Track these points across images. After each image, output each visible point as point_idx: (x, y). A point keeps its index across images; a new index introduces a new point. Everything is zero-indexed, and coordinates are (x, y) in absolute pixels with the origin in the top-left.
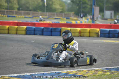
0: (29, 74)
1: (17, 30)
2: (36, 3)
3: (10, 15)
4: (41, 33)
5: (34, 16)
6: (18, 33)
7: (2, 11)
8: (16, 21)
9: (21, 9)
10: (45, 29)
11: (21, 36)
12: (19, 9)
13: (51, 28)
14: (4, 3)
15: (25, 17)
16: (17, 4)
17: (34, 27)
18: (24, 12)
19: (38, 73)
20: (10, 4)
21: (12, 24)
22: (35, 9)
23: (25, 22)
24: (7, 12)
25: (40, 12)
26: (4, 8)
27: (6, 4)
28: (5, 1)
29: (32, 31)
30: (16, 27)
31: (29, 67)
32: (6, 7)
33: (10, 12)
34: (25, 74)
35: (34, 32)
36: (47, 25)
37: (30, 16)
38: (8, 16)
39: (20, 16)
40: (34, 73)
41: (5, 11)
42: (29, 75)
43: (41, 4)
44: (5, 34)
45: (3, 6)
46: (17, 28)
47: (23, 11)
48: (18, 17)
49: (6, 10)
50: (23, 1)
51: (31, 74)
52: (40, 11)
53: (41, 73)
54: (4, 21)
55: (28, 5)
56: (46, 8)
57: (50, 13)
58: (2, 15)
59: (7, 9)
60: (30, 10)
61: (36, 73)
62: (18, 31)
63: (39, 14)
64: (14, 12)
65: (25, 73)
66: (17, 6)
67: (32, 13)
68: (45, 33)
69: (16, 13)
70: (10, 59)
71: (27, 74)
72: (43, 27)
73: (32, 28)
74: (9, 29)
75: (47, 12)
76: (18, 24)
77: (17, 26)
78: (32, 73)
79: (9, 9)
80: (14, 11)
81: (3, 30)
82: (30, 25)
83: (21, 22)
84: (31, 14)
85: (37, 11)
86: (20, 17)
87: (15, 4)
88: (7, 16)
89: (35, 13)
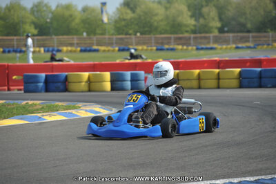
0: (252, 179)
1: (219, 79)
2: (262, 12)
3: (203, 46)
5: (258, 45)
6: (221, 86)
7: (184, 38)
8: (216, 59)
9: (226, 29)
11: (228, 92)
12: (221, 30)
14: (188, 18)
15: (237, 48)
16: (217, 18)
17: (259, 69)
18: (233, 37)
19: (273, 176)
20: (202, 21)
21: (206, 65)
22: (261, 28)
23: (236, 58)
24: (195, 38)
25: (270, 34)
26: (187, 32)
27: (192, 22)
28: (190, 14)
29: (255, 80)
30: (217, 71)
32: (193, 28)
33: (201, 38)
34: (243, 179)
35: (260, 82)
37: (248, 44)
38: (197, 49)
39: (224, 47)
40: (263, 177)
41: (190, 38)
42: (251, 182)
43: (274, 13)
44: (191, 88)
45: (187, 26)
46: (219, 73)
47: (231, 35)
48: (221, 49)
49: (192, 36)
50: (230, 13)
51: (256, 178)
52: (272, 30)
54: (189, 59)
55: (242, 20)
58: (185, 47)
59: (194, 32)
60: (249, 31)
61: (269, 177)
62: (221, 81)
63: (270, 39)
64: (211, 38)
65: (241, 177)
67: (253, 37)
69: (217, 40)
70: (206, 146)
71: (248, 179)
73: (255, 71)
74: (202, 77)
76: (222, 65)
77: (219, 68)
78: (260, 177)
79: (200, 33)
80: (211, 35)
81: (188, 79)
82: (248, 64)
83: (227, 59)
84: (251, 39)
85: (265, 32)
86: (226, 48)
87: (213, 19)
88: (195, 48)
89: (260, 37)
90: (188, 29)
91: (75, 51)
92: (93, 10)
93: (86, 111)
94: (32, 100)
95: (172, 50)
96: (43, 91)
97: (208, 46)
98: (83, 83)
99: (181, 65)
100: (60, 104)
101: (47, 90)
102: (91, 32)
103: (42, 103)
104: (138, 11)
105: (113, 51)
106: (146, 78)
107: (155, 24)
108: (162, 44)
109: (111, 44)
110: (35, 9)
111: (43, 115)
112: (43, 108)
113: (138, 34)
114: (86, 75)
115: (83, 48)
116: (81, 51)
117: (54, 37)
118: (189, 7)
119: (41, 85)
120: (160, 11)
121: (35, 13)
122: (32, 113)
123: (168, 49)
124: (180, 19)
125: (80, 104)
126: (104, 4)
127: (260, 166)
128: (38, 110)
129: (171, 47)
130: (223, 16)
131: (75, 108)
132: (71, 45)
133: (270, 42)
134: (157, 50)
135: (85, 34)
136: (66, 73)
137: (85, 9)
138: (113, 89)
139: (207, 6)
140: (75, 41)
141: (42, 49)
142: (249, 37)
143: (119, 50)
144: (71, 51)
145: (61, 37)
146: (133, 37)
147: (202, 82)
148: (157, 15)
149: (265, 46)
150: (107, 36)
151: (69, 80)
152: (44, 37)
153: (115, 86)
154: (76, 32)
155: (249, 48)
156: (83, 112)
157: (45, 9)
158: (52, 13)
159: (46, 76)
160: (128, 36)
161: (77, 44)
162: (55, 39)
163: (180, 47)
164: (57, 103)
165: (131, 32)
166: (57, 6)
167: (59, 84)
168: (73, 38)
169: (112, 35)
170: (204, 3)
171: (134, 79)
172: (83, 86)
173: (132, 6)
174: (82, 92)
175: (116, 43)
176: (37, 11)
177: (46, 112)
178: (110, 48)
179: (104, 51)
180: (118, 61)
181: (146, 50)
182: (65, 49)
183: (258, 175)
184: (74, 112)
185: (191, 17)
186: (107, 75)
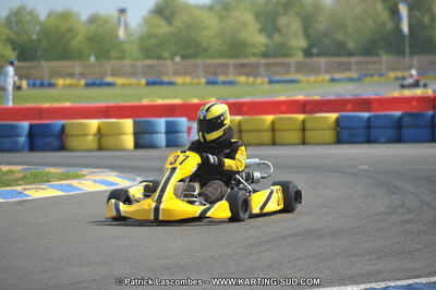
1: (304, 129)
2: (371, 24)
3: (279, 78)
4: (391, 133)
5: (365, 75)
6: (307, 140)
7: (250, 65)
8: (300, 97)
9: (314, 51)
10: (406, 119)
11: (319, 150)
12: (308, 53)
13: (431, 113)
14: (256, 34)
15: (333, 80)
16: (301, 34)
17: (366, 115)
18: (326, 63)
19: (389, 284)
20: (277, 38)
21: (284, 107)
22: (369, 49)
23: (331, 97)
24: (267, 65)
25: (384, 58)
26: (254, 54)
27: (262, 39)
28: (258, 26)
29: (360, 131)
30: (301, 117)
31: (353, 264)
32: (263, 49)
33: (276, 64)
35: (369, 135)
36: (414, 103)
37: (354, 75)
38: (271, 82)
39: (312, 78)
40: (373, 285)
41: (258, 65)
43: (390, 26)
44: (261, 144)
45: (254, 45)
46: (304, 121)
47: (323, 60)
48: (308, 82)
49: (263, 61)
50: (322, 25)
52: (386, 52)
53: (399, 283)
54: (258, 99)
55: (340, 36)
56: (407, 40)
57: (425, 59)
58: (251, 79)
59: (265, 55)
60: (350, 54)
61: (382, 285)
62: (308, 134)
63: (384, 66)
64: (293, 65)
66: (303, 43)
67: (358, 63)
68: (406, 132)
69: (300, 68)
70: (284, 237)
72: (398, 113)
73: (360, 118)
74: (276, 128)
75: (412, 53)
76: (308, 108)
77: (304, 112)
78: (368, 286)
79: (275, 56)
80: (292, 60)
81: (256, 131)
82: (349, 107)
83: (317, 98)
84: (354, 67)
85: (377, 55)
86: (316, 81)
87: (295, 35)
88: (266, 80)
89: (368, 63)
90: (256, 50)
91: (77, 86)
92: (106, 21)
93: (94, 181)
94: (7, 164)
95: (232, 83)
96: (26, 150)
97: (288, 77)
98: (90, 138)
99: (245, 109)
100: (53, 170)
101: (32, 148)
102: (103, 55)
103: (24, 169)
104: (177, 22)
105: (138, 85)
106: (189, 129)
107: (204, 43)
108: (216, 74)
109: (134, 74)
110: (13, 19)
111: (26, 189)
112: (25, 177)
113: (178, 59)
114: (94, 124)
115: (90, 81)
116: (87, 85)
117: (43, 63)
118: (258, 16)
119: (22, 139)
120: (212, 23)
121: (14, 25)
122: (8, 185)
123: (224, 83)
124: (242, 35)
125: (85, 171)
126: (122, 11)
127: (368, 268)
128: (16, 180)
129: (230, 78)
130: (311, 31)
131: (76, 177)
132: (71, 75)
133: (384, 71)
134: (208, 83)
135: (92, 59)
136: (63, 122)
137: (93, 19)
138: (137, 146)
139: (285, 13)
140: (77, 70)
141: (24, 83)
142: (350, 63)
143: (148, 84)
144: (70, 86)
145: (54, 63)
146: (169, 63)
147: (278, 135)
148: (206, 28)
149: (376, 78)
150: (127, 62)
151: (68, 131)
152: (28, 64)
153: (140, 141)
154: (79, 55)
155: (351, 80)
156: (90, 183)
157: (29, 18)
158: (41, 25)
159: (31, 126)
160: (161, 62)
161: (81, 74)
162: (45, 66)
163: (243, 79)
164: (48, 169)
165: (166, 54)
166: (49, 15)
167: (51, 139)
168: (74, 66)
169: (137, 59)
170: (280, 10)
171: (171, 130)
172: (90, 141)
173: (167, 14)
174: (88, 150)
175: (143, 73)
176: (17, 23)
177: (31, 183)
178: (133, 81)
179: (123, 85)
180: (145, 102)
181: (191, 84)
182: (61, 82)
183: (365, 283)
184: (75, 183)
185: (261, 31)
186: (128, 124)
